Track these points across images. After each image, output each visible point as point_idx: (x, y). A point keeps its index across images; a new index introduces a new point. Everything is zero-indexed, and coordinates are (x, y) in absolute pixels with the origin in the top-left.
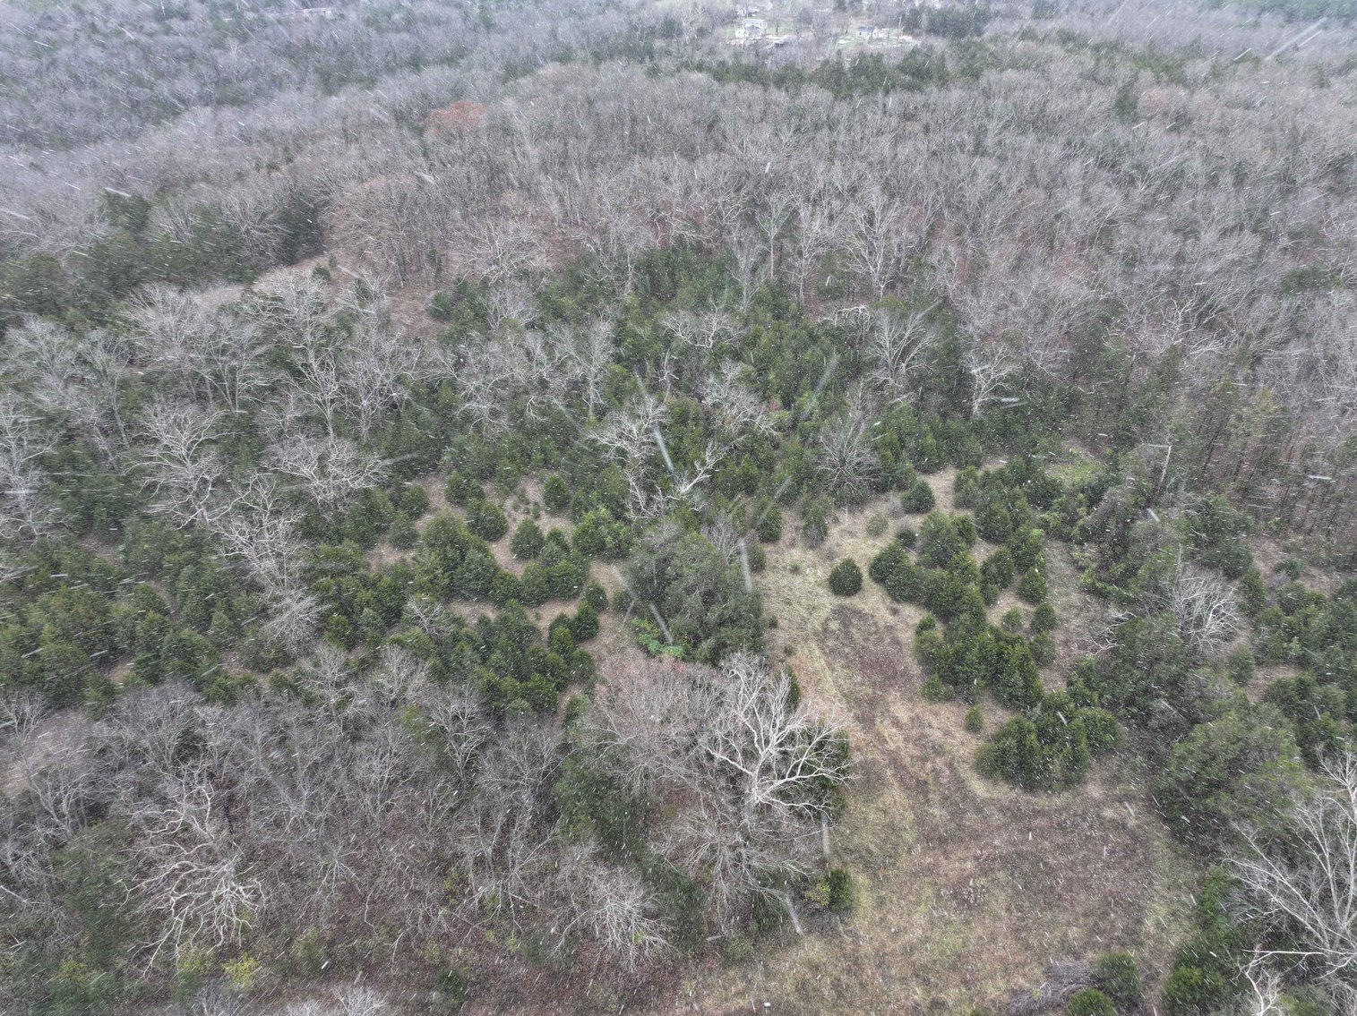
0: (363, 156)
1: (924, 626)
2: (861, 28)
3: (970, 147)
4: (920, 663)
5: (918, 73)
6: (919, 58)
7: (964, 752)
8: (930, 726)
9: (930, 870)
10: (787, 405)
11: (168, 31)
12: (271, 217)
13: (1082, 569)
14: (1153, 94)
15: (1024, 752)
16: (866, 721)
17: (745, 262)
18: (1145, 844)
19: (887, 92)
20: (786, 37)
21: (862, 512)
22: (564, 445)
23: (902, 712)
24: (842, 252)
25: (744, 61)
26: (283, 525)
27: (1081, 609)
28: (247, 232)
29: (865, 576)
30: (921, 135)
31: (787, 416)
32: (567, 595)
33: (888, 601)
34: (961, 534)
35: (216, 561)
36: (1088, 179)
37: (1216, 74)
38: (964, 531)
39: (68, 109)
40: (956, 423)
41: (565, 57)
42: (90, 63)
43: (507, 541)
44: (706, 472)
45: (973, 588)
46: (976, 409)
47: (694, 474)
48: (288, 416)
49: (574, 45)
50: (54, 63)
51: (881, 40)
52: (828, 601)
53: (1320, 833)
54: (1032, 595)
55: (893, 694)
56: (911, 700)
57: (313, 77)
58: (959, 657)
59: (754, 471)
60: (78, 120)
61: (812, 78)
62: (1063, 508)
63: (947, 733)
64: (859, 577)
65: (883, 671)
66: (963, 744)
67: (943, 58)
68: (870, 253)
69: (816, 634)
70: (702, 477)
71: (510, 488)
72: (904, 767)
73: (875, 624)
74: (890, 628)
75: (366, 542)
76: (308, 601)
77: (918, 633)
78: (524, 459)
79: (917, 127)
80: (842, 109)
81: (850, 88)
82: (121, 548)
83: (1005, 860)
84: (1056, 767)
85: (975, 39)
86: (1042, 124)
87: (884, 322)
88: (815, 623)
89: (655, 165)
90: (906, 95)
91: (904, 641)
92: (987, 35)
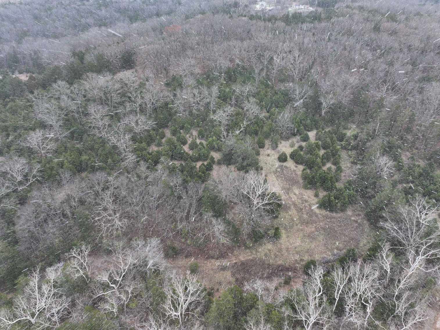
0: (145, 40)
1: (304, 170)
2: (296, 5)
3: (326, 40)
4: (302, 180)
6: (313, 13)
7: (314, 202)
8: (304, 195)
9: (302, 230)
10: (268, 111)
12: (119, 57)
13: (351, 157)
14: (386, 25)
15: (330, 202)
17: (257, 71)
18: (362, 225)
19: (302, 23)
20: (272, 7)
21: (288, 141)
22: (204, 120)
23: (297, 191)
24: (285, 68)
25: (259, 14)
26: (127, 137)
27: (350, 168)
28: (112, 61)
29: (288, 157)
30: (312, 36)
31: (268, 114)
32: (204, 160)
33: (294, 164)
34: (316, 146)
35: (108, 146)
36: (362, 48)
38: (318, 146)
40: (317, 117)
41: (203, 13)
43: (187, 145)
44: (244, 127)
45: (319, 160)
46: (323, 113)
47: (240, 128)
48: (127, 110)
49: (206, 9)
51: (302, 9)
52: (277, 164)
53: (406, 215)
54: (336, 163)
55: (294, 187)
56: (299, 189)
58: (313, 177)
59: (258, 129)
61: (280, 19)
62: (347, 141)
63: (309, 197)
64: (286, 157)
65: (292, 182)
66: (313, 200)
67: (321, 13)
68: (294, 69)
69: (274, 172)
70: (242, 129)
71: (188, 132)
72: (296, 205)
73: (290, 170)
74: (294, 171)
75: (149, 144)
76: (134, 157)
77: (302, 172)
78: (192, 124)
79: (311, 34)
80: (288, 28)
81: (291, 22)
82: (82, 144)
83: (323, 229)
84: (339, 205)
85: (332, 8)
86: (350, 33)
87: (297, 88)
88: (274, 169)
89: (231, 43)
90: (308, 24)
91: (298, 174)
92: (336, 7)
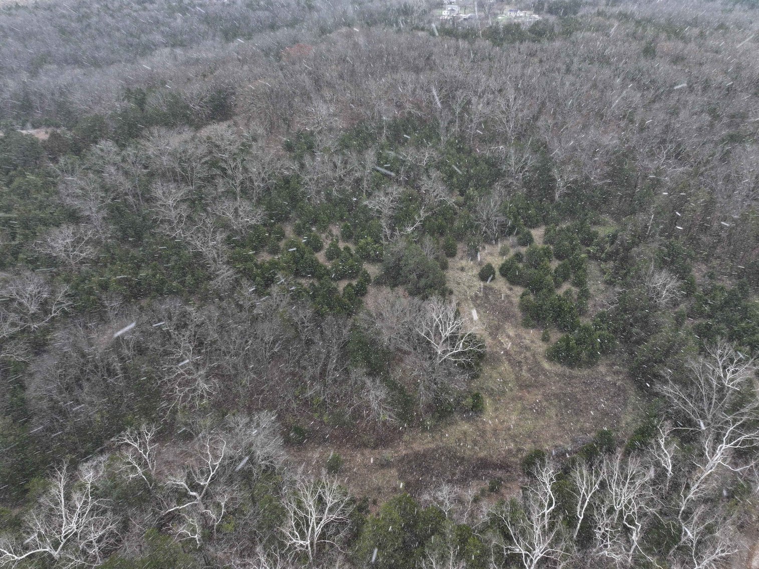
0: (251, 71)
1: (524, 295)
2: (511, 11)
3: (563, 71)
4: (521, 311)
5: (538, 32)
6: (540, 25)
7: (541, 350)
8: (525, 338)
9: (521, 398)
10: (462, 194)
11: (145, 9)
12: (205, 100)
13: (605, 273)
14: (666, 45)
15: (568, 349)
16: (493, 335)
17: (443, 124)
18: (624, 391)
19: (521, 42)
20: (469, 15)
21: (497, 245)
22: (351, 209)
23: (511, 332)
24: (493, 120)
25: (447, 26)
26: (219, 237)
27: (603, 291)
28: (194, 107)
29: (497, 272)
30: (538, 65)
31: (461, 199)
32: (351, 277)
33: (508, 285)
34: (545, 254)
35: (187, 253)
37: (702, 35)
38: (547, 253)
39: (97, 48)
40: (546, 204)
42: (108, 25)
43: (323, 252)
44: (421, 221)
45: (550, 278)
46: (557, 196)
47: (414, 222)
48: (219, 191)
49: (356, 18)
50: (89, 25)
51: (521, 17)
52: (478, 284)
53: (700, 373)
54: (580, 283)
55: (508, 324)
56: (516, 327)
57: (219, 33)
58: (540, 307)
59: (444, 223)
60: (102, 54)
61: (482, 35)
62: (598, 244)
63: (532, 342)
64: (494, 272)
65: (504, 315)
66: (540, 346)
67: (553, 26)
68: (507, 122)
69: (471, 298)
70: (417, 224)
71: (324, 229)
72: (511, 355)
73: (501, 294)
74: (506, 296)
75: (257, 251)
76: (231, 272)
77: (521, 298)
79: (536, 60)
80: (496, 50)
81: (502, 40)
82: (140, 249)
83: (556, 396)
84: (584, 355)
85: (573, 16)
87: (512, 153)
88: (472, 293)
89: (398, 76)
90: (531, 44)
91: (514, 302)
92: (579, 14)
